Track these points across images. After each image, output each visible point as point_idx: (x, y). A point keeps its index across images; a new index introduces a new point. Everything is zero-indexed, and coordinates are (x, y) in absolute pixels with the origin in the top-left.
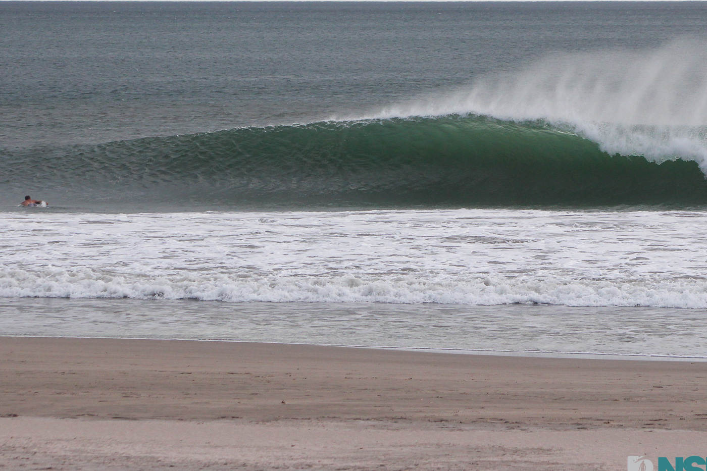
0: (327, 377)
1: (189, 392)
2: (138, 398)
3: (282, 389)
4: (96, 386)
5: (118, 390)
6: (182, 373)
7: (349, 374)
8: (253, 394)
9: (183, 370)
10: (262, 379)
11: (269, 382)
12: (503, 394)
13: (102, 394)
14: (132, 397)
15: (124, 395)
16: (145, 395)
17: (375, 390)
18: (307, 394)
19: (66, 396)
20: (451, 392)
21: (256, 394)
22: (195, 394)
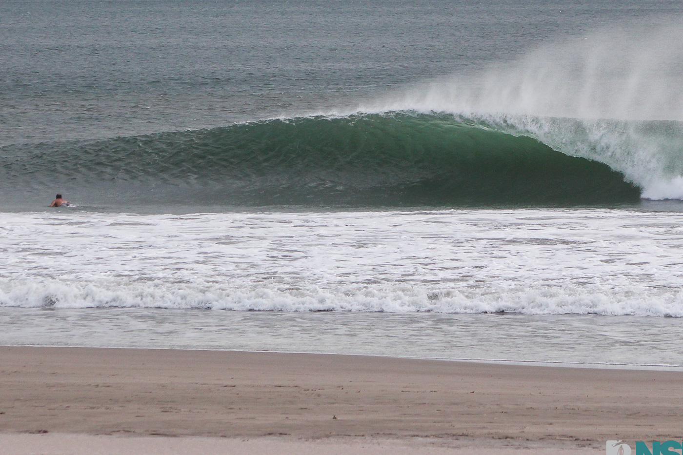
0: (383, 391)
1: (232, 406)
2: (177, 412)
3: (334, 403)
4: (132, 400)
5: (157, 404)
6: (226, 386)
7: (406, 387)
8: (302, 409)
9: (226, 383)
10: (312, 392)
11: (319, 395)
12: (573, 409)
13: (139, 409)
14: (171, 412)
15: (163, 410)
16: (186, 410)
17: (434, 404)
18: (361, 409)
19: (99, 410)
20: (516, 407)
21: (306, 409)
22: (240, 409)
